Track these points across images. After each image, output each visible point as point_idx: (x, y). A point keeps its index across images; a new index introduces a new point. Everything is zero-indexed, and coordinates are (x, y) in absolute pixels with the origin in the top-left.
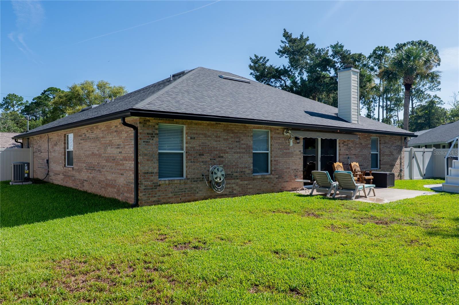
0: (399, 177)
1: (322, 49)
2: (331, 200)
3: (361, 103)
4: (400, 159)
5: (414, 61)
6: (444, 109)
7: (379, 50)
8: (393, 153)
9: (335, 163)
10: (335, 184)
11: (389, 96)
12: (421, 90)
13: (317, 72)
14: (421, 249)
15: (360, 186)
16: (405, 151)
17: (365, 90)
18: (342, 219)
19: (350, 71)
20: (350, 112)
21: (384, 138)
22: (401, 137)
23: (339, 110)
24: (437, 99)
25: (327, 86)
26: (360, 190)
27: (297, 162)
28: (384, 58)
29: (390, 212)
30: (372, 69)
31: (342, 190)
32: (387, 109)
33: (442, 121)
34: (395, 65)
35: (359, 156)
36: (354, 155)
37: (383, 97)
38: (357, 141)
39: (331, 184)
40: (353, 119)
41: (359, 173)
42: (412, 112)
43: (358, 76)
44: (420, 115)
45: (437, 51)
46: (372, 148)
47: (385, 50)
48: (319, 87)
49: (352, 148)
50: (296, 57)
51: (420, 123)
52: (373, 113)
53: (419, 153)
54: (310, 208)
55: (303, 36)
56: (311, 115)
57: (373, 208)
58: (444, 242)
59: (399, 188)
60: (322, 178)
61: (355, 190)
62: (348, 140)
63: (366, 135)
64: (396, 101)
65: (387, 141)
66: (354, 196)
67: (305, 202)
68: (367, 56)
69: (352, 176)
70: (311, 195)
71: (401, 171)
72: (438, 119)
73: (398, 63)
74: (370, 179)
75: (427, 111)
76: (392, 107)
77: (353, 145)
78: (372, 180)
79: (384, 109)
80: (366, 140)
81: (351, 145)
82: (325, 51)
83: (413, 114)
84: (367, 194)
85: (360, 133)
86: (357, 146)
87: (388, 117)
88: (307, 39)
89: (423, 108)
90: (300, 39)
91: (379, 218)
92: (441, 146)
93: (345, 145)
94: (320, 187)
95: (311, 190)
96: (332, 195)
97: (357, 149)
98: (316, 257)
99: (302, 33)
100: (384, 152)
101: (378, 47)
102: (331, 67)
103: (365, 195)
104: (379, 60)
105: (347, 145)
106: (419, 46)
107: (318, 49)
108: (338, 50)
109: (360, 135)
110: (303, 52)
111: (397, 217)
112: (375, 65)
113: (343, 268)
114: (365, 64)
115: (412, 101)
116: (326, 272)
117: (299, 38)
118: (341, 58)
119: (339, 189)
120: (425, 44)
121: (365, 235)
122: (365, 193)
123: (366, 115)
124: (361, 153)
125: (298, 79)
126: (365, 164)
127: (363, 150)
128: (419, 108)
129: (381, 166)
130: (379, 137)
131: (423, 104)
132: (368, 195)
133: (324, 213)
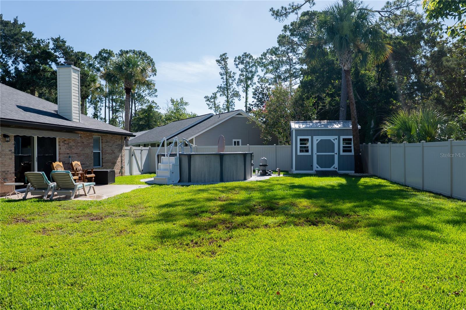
0: (120, 174)
1: (42, 40)
2: (47, 202)
3: (88, 102)
4: (121, 157)
5: (133, 69)
6: (160, 113)
7: (104, 52)
8: (115, 152)
9: (54, 162)
10: (52, 184)
11: (114, 97)
12: (142, 95)
13: (35, 64)
14: (127, 237)
15: (79, 185)
16: (125, 150)
17: (89, 89)
18: (56, 221)
19: (70, 68)
20: (71, 110)
21: (106, 137)
22: (122, 137)
23: (59, 107)
24: (155, 104)
25: (47, 81)
26: (80, 189)
27: (7, 163)
28: (109, 60)
29: (106, 207)
30: (98, 70)
31: (61, 190)
32: (112, 110)
33: (158, 124)
34: (116, 69)
35: (81, 155)
36: (76, 154)
37: (109, 98)
38: (79, 139)
39: (48, 185)
40: (74, 117)
41: (81, 172)
42: (135, 114)
43: (78, 74)
44: (141, 117)
45: (154, 62)
46: (94, 147)
47: (110, 54)
48: (38, 81)
49: (73, 147)
50: (10, 43)
51: (142, 124)
52: (100, 113)
53: (137, 151)
54: (21, 213)
55: (17, 21)
56: (25, 111)
57: (91, 205)
58: (147, 227)
59: (119, 184)
60: (38, 179)
61: (74, 189)
62: (69, 139)
63: (88, 134)
64: (120, 102)
65: (109, 140)
66: (73, 196)
67: (14, 207)
68: (93, 56)
69: (71, 175)
70: (24, 199)
71: (122, 168)
72: (155, 122)
73: (119, 67)
74: (92, 178)
75: (146, 114)
76: (117, 108)
77: (74, 144)
78: (94, 178)
79: (110, 109)
80: (88, 139)
81: (72, 144)
82: (45, 43)
83: (136, 116)
84: (87, 191)
85: (82, 132)
86: (79, 144)
87: (114, 117)
88: (23, 25)
89: (144, 111)
90: (14, 23)
91: (95, 214)
92: (157, 145)
93: (65, 144)
94: (35, 190)
95: (25, 193)
96: (49, 196)
97: (79, 147)
98: (17, 266)
99: (17, 17)
100: (105, 150)
101: (104, 49)
102: (52, 61)
103: (85, 193)
104: (105, 62)
105: (67, 144)
106: (140, 55)
107: (37, 39)
108: (59, 44)
109: (81, 134)
110: (18, 38)
111: (111, 211)
112: (101, 67)
113: (47, 272)
114: (91, 64)
115: (135, 104)
116: (27, 280)
117: (12, 21)
118: (63, 53)
119: (57, 189)
120: (144, 54)
121: (78, 233)
122: (85, 191)
123: (93, 114)
124: (83, 152)
125: (12, 69)
126: (87, 162)
127: (85, 149)
128: (141, 111)
129: (104, 164)
130: (100, 136)
131: (143, 108)
132: (88, 193)
133: (37, 217)
